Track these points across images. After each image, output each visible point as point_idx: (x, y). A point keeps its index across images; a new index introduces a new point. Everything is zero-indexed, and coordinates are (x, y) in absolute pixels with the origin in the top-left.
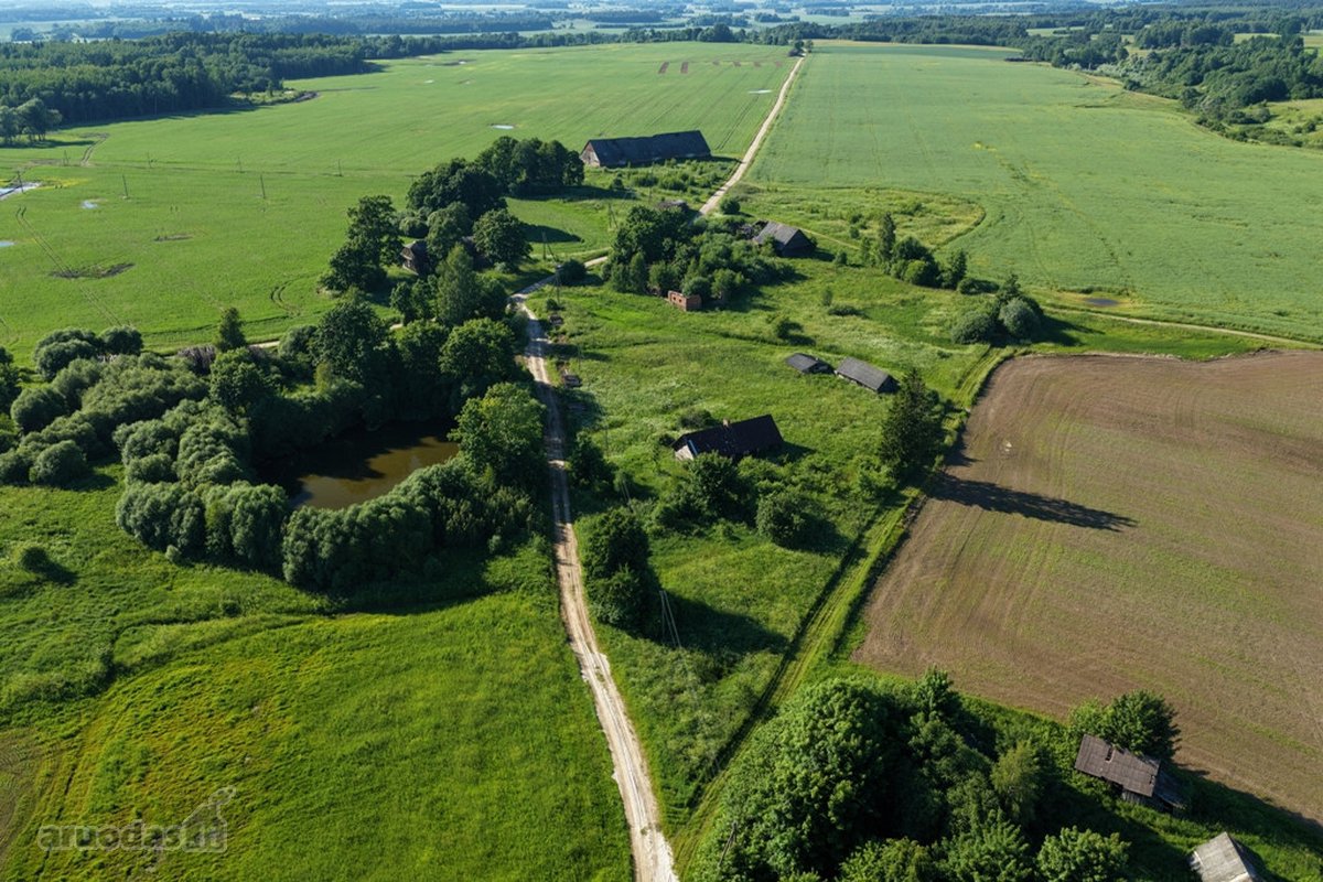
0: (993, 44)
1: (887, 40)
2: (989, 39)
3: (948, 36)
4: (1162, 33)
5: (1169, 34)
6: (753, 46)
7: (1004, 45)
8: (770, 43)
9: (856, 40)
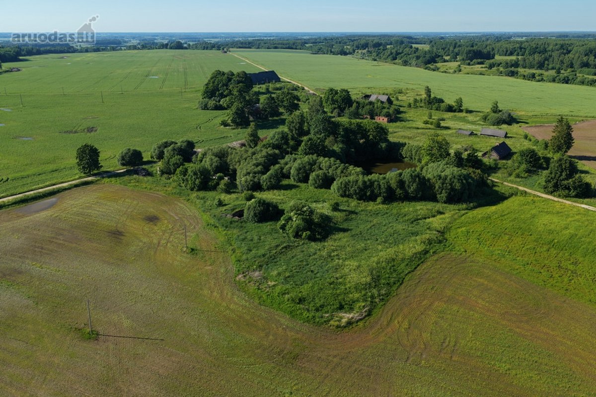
0: (296, 49)
1: (251, 48)
2: (294, 47)
3: (278, 46)
4: (360, 44)
5: (363, 44)
6: (195, 50)
7: (301, 49)
8: (204, 49)
9: (237, 48)
